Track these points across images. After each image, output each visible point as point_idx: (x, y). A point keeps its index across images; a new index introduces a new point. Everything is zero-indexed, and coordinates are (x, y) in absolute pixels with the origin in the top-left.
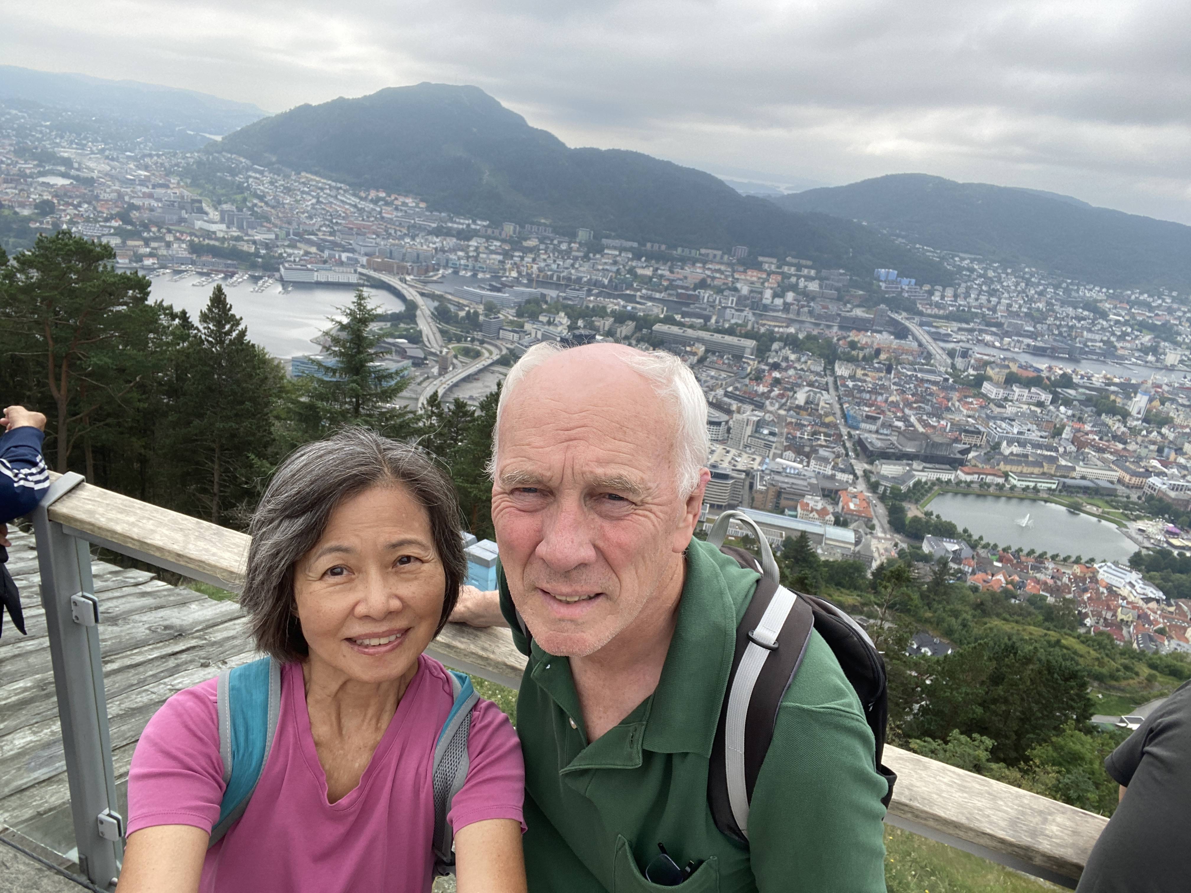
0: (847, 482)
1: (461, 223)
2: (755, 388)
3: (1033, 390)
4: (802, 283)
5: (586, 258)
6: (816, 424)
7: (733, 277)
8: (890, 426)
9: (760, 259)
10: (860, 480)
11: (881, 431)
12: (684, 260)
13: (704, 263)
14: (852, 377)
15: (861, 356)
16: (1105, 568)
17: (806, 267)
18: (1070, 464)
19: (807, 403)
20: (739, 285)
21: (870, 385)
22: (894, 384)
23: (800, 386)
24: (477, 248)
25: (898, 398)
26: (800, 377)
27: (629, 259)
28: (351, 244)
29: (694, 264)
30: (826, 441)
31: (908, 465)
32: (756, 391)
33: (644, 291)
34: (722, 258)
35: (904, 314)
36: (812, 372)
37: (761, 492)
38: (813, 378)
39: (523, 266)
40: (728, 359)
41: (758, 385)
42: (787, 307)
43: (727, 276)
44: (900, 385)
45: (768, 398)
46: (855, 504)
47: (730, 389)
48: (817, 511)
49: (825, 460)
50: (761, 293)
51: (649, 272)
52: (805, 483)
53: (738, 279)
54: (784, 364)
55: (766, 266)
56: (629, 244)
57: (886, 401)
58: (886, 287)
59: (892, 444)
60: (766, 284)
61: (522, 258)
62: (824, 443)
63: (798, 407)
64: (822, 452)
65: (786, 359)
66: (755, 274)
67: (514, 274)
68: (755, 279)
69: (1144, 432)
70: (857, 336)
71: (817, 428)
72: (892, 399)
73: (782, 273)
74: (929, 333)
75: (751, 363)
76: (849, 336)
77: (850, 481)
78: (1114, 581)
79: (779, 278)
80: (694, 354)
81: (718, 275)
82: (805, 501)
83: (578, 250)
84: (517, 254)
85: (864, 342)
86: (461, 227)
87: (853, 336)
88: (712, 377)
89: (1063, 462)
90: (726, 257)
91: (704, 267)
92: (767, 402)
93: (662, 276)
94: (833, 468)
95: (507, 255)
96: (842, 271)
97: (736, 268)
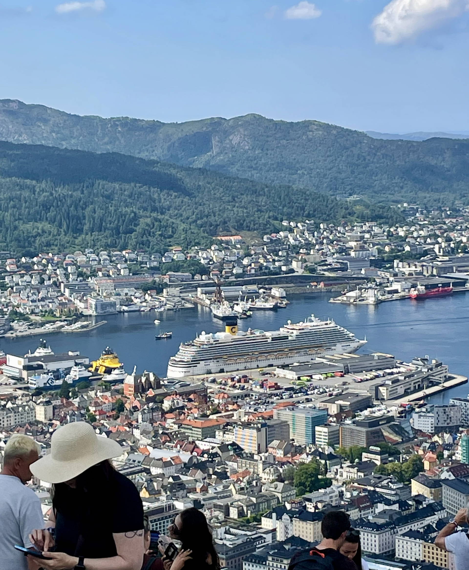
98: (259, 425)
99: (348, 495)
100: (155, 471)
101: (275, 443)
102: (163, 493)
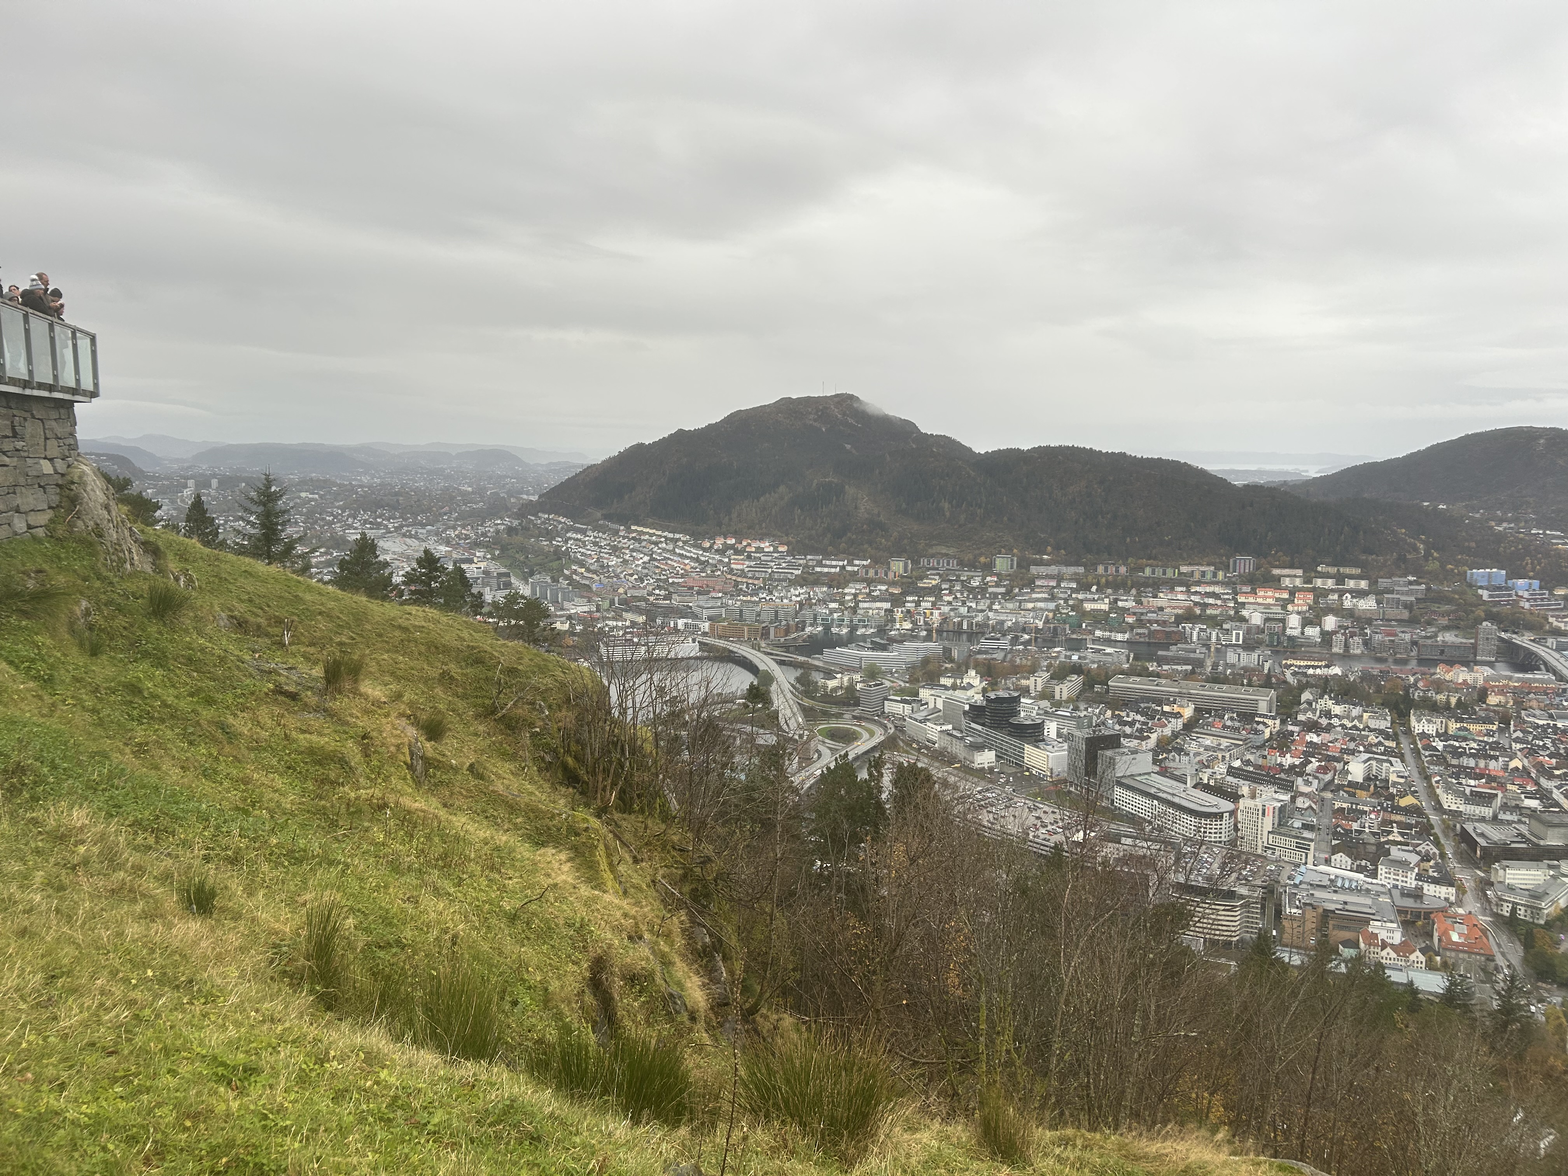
0: (1446, 899)
1: (833, 566)
2: (1279, 760)
4: (1348, 602)
5: (1009, 595)
6: (1385, 810)
7: (1236, 602)
8: (1517, 807)
9: (1276, 572)
10: (1469, 897)
11: (1501, 816)
12: (1156, 586)
13: (1188, 586)
14: (1444, 736)
15: (1453, 701)
17: (1351, 577)
19: (1367, 778)
20: (1245, 613)
21: (1474, 745)
22: (1517, 740)
23: (1352, 752)
24: (855, 595)
25: (1526, 761)
26: (1353, 739)
27: (1074, 591)
28: (691, 608)
29: (1172, 589)
30: (1402, 834)
31: (1550, 867)
32: (1281, 765)
33: (1098, 633)
34: (1215, 575)
35: (1527, 634)
36: (1371, 730)
37: (1292, 918)
38: (1373, 739)
39: (919, 614)
40: (1232, 719)
41: (1283, 755)
42: (1327, 637)
43: (1225, 600)
44: (1527, 743)
45: (1300, 774)
46: (1460, 935)
47: (1237, 764)
48: (1392, 946)
49: (1403, 865)
50: (1283, 621)
51: (1105, 607)
52: (1369, 902)
53: (1244, 604)
54: (1324, 722)
55: (1287, 582)
56: (1072, 570)
57: (1505, 768)
58: (1491, 596)
59: (1520, 835)
60: (1290, 607)
61: (918, 604)
62: (1400, 839)
63: (1353, 785)
64: (1396, 853)
65: (1328, 714)
66: (1270, 594)
67: (907, 625)
68: (1270, 601)
70: (1448, 672)
71: (1387, 816)
72: (1515, 763)
73: (1314, 590)
75: (1270, 722)
76: (1435, 674)
77: (1453, 899)
79: (1311, 596)
80: (1178, 715)
81: (1211, 601)
82: (1370, 930)
83: (997, 585)
84: (909, 599)
85: (1460, 681)
86: (833, 570)
87: (1441, 672)
88: (1207, 748)
90: (1221, 575)
91: (1188, 592)
92: (1300, 780)
93: (1125, 610)
94: (1419, 877)
95: (897, 601)
96: (1411, 578)
97: (1238, 587)
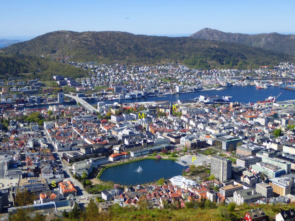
3: (131, 114)
15: (55, 117)
16: (174, 180)
18: (152, 141)
19: (34, 146)
21: (63, 129)
22: (73, 126)
31: (88, 161)
35: (72, 93)
44: (76, 126)
54: (18, 130)
60: (1, 93)
63: (31, 149)
69: (175, 121)
73: (8, 86)
74: (84, 99)
78: (178, 184)
79: (7, 89)
89: (149, 141)
94: (54, 173)
98: (266, 118)
99: (288, 138)
100: (236, 128)
101: (270, 123)
102: (237, 134)
